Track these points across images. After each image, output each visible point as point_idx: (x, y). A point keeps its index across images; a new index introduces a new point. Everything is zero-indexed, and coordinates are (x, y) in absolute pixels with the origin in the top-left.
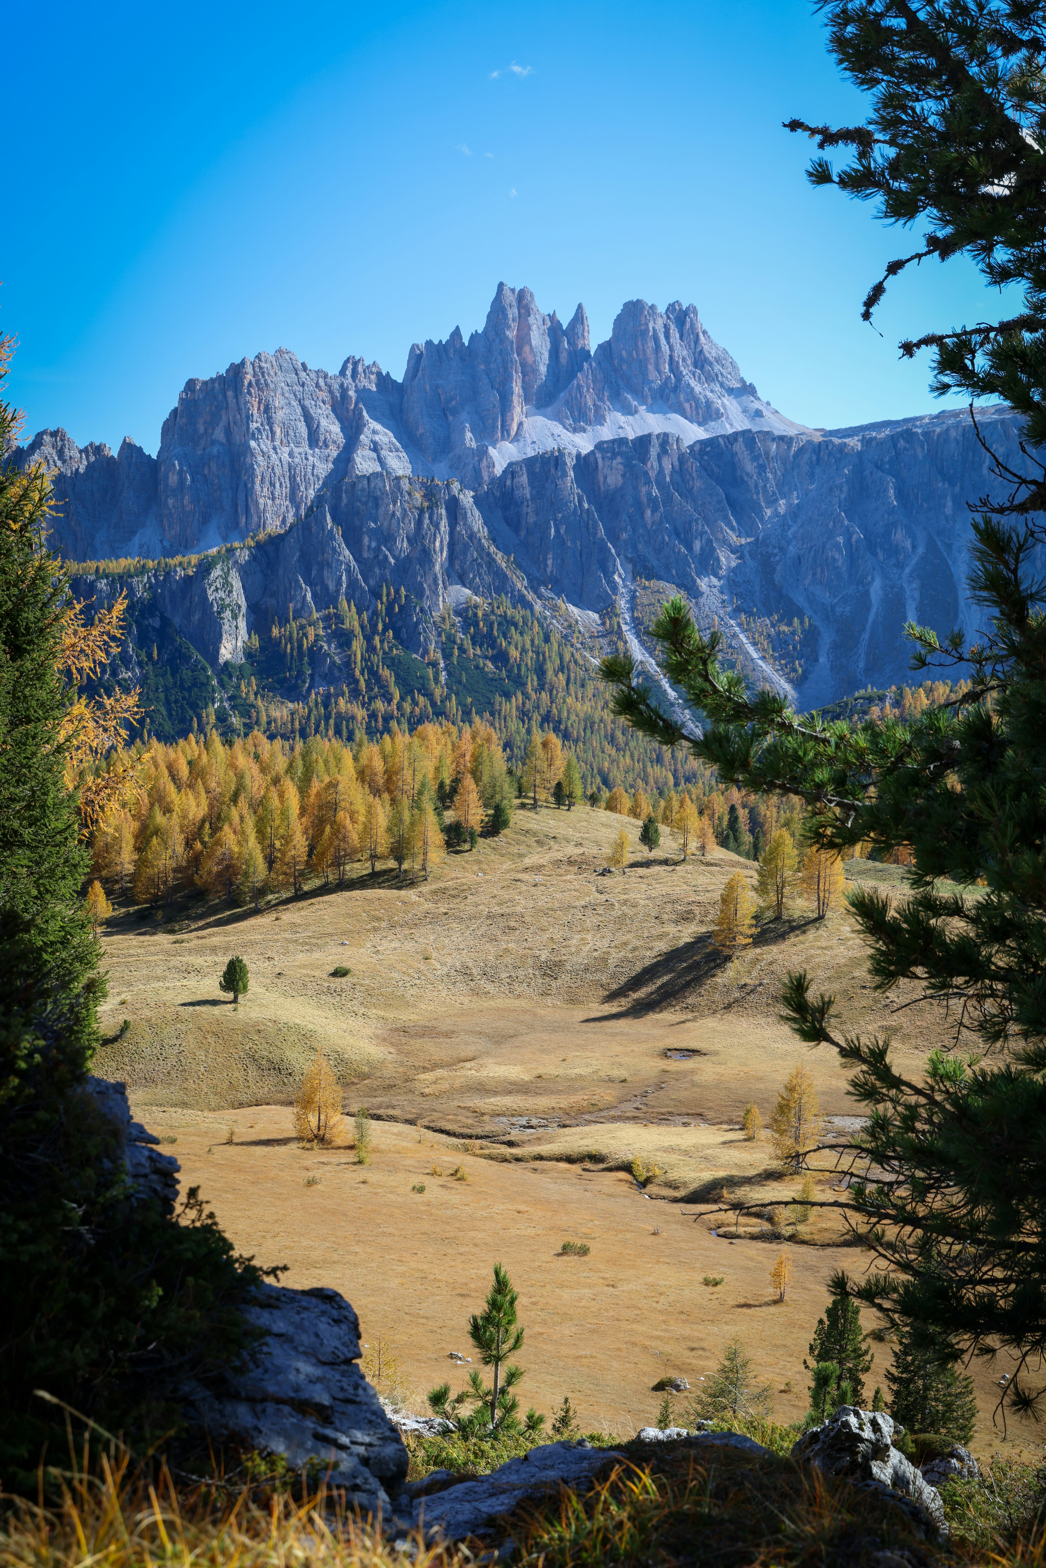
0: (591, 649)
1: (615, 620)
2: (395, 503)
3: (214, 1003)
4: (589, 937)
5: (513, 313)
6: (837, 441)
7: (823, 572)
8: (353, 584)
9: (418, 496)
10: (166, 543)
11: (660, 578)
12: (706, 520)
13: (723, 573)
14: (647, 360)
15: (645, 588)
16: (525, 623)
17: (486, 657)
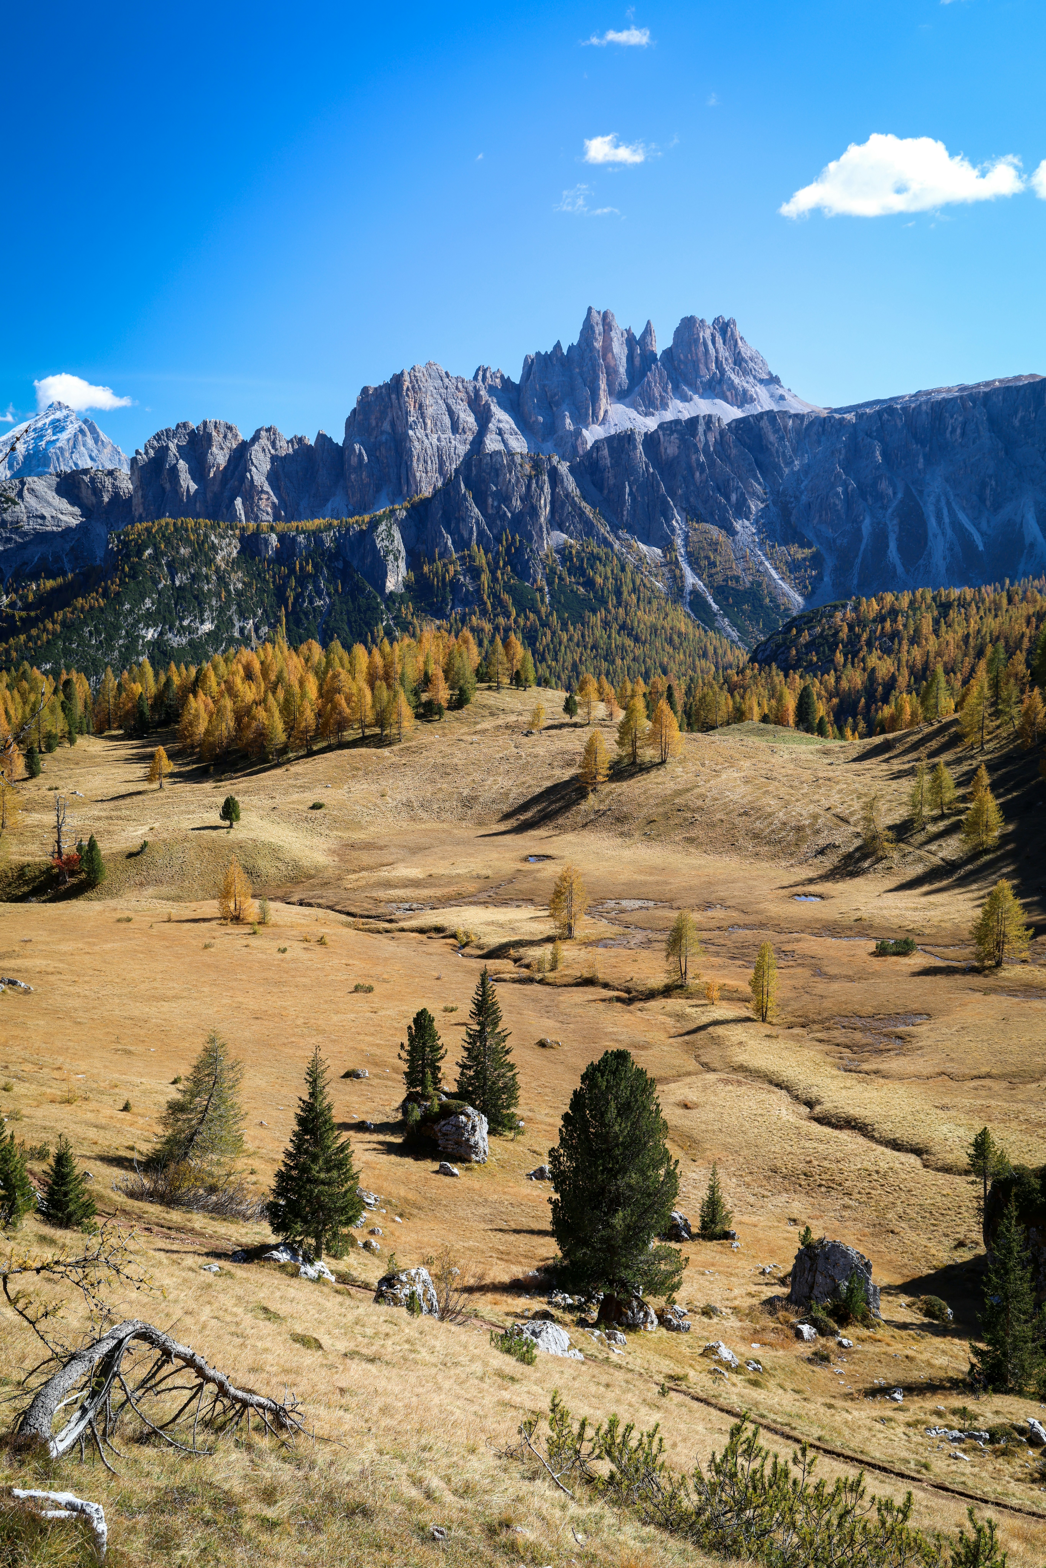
0: (656, 576)
1: (673, 554)
2: (510, 473)
3: (215, 828)
4: (500, 779)
5: (598, 329)
6: (837, 416)
7: (827, 514)
8: (481, 533)
9: (527, 467)
10: (350, 507)
11: (707, 522)
12: (740, 478)
13: (752, 517)
14: (698, 360)
15: (695, 530)
16: (607, 558)
17: (578, 583)
